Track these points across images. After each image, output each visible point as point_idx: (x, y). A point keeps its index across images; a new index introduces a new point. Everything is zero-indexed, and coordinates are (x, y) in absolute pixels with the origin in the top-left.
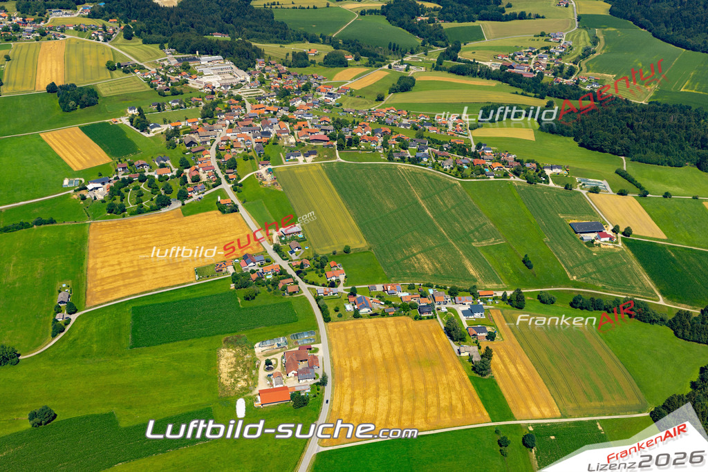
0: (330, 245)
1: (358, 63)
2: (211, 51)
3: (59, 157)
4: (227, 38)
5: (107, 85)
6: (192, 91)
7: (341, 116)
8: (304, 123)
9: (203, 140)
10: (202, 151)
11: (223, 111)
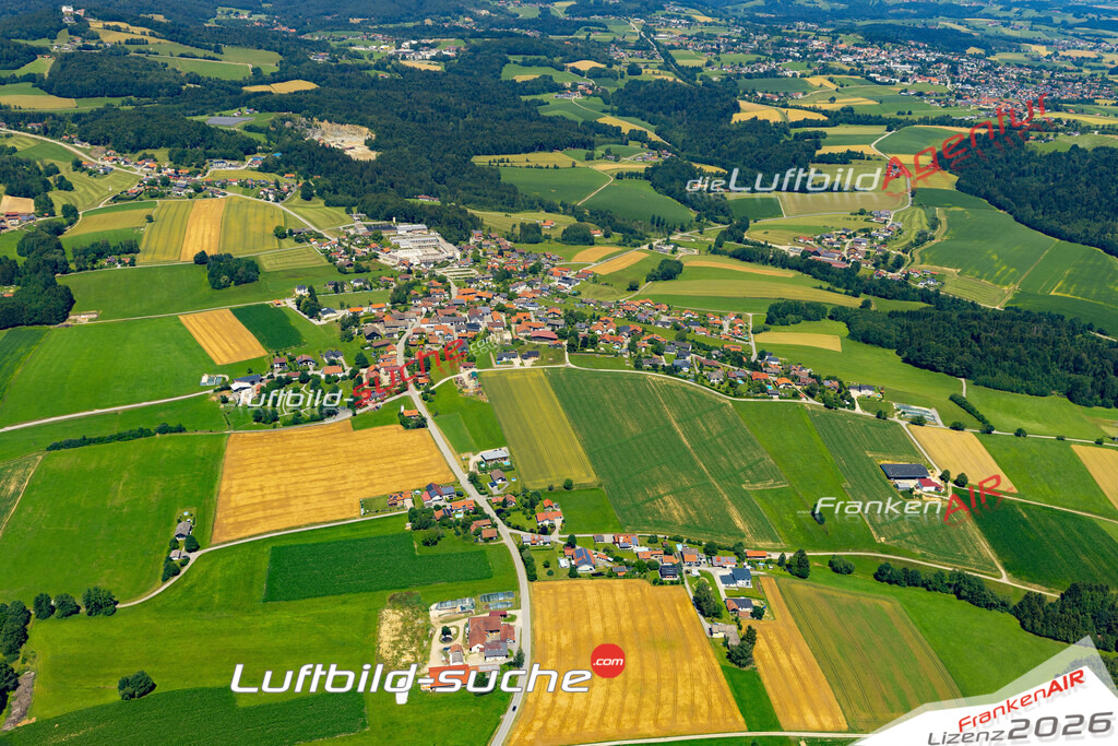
0: (545, 478)
1: (609, 240)
2: (413, 218)
3: (199, 347)
4: (437, 202)
5: (272, 257)
6: (382, 268)
7: (577, 308)
8: (525, 314)
9: (389, 332)
10: (386, 345)
11: (421, 295)
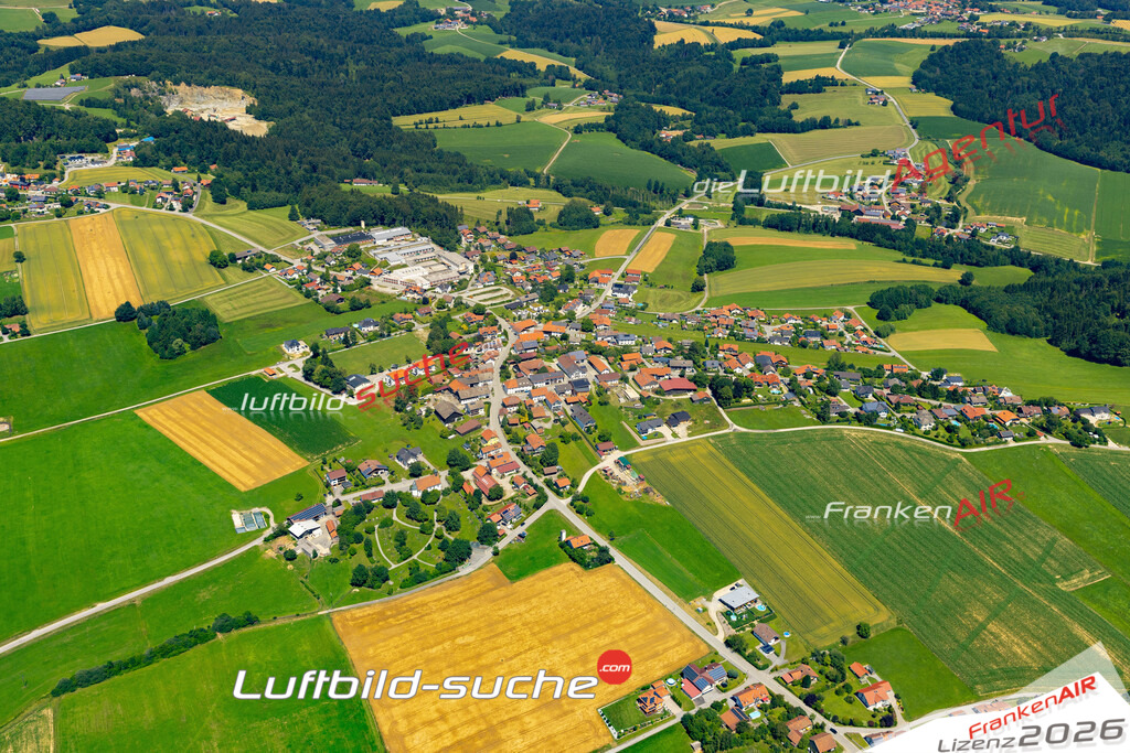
2: (384, 219)
5: (227, 298)
6: (385, 299)
8: (633, 356)
10: (475, 429)
11: (465, 337)
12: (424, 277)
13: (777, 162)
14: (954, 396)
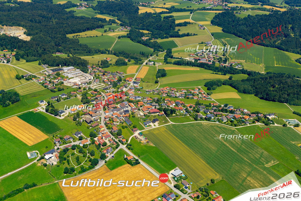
2: (66, 64)
5: (20, 88)
6: (68, 88)
9: (96, 119)
10: (97, 125)
11: (92, 98)
12: (79, 81)
13: (176, 46)
14: (232, 112)
